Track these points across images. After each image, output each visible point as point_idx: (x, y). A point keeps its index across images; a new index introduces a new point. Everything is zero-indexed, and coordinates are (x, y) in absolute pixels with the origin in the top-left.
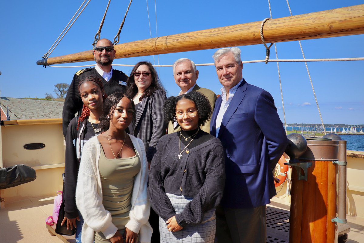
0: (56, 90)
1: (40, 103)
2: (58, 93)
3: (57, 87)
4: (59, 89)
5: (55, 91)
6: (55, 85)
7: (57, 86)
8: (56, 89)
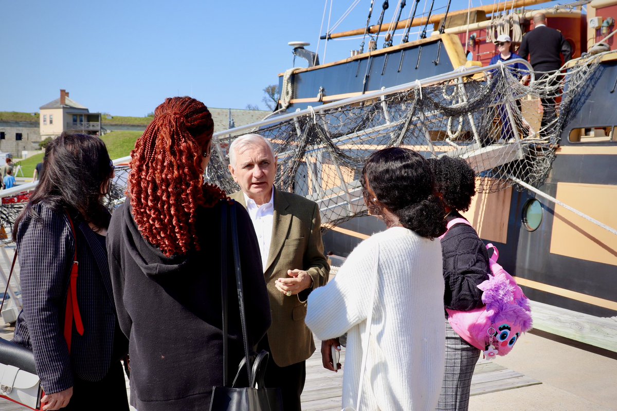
0: (265, 98)
1: (252, 116)
2: (269, 103)
3: (269, 92)
4: (272, 95)
5: (265, 100)
6: (265, 88)
7: (267, 91)
8: (267, 95)
